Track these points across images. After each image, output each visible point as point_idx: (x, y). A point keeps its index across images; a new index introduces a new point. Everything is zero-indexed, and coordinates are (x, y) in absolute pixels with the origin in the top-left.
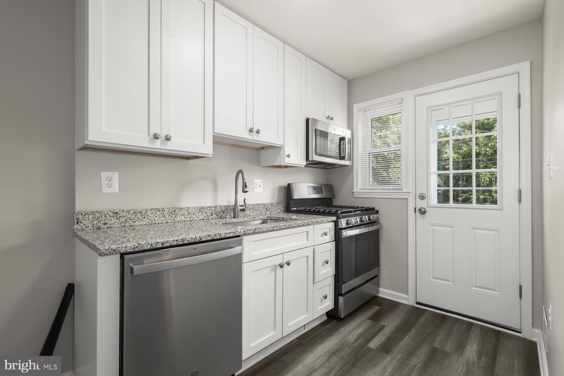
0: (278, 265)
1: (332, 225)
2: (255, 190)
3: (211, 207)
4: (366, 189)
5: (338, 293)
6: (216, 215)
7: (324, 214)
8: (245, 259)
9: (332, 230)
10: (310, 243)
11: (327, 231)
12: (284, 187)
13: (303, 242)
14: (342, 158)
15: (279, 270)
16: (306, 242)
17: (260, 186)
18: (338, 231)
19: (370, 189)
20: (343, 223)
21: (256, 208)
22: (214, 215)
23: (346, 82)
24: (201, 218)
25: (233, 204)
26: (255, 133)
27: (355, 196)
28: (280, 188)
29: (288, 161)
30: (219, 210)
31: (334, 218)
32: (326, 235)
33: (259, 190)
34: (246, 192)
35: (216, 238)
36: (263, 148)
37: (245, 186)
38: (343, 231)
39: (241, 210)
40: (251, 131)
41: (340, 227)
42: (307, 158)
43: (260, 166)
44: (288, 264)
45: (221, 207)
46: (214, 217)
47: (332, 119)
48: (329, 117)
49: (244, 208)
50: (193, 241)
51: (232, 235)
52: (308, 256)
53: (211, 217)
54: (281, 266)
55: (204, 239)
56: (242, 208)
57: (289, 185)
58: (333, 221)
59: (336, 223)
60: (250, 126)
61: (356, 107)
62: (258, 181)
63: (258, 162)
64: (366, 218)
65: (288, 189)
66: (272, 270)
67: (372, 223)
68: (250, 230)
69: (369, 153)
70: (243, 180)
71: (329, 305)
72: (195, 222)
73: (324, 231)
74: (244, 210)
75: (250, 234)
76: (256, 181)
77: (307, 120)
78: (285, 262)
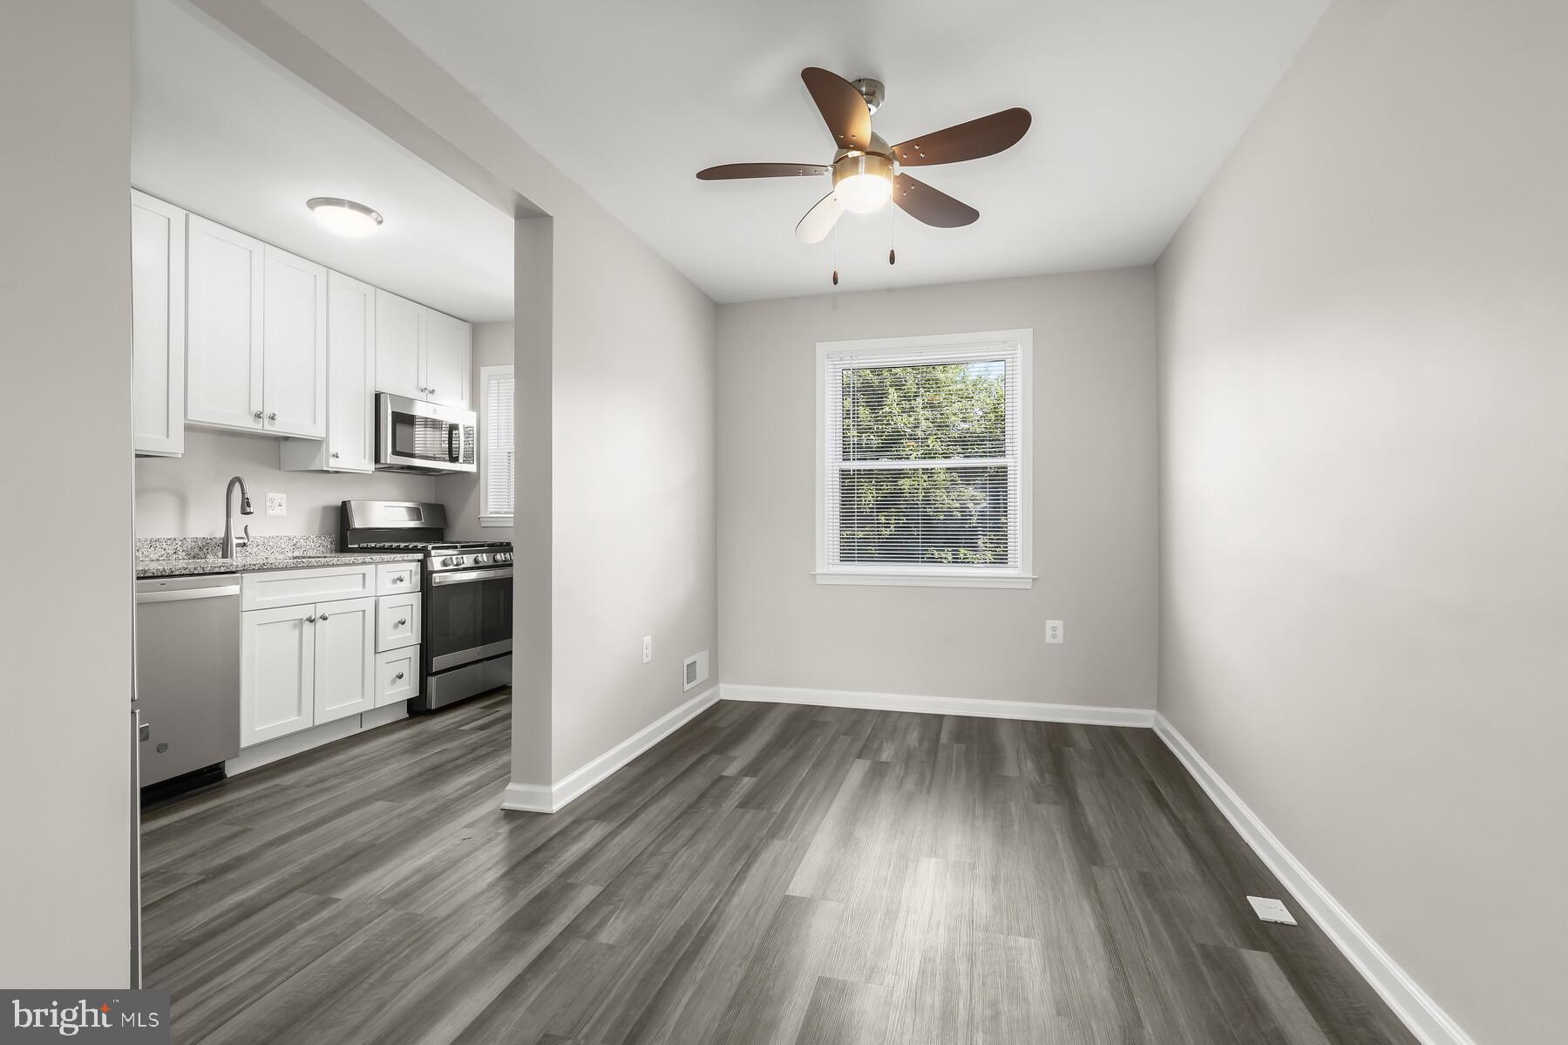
0: (305, 618)
1: (415, 567)
2: (270, 512)
3: (175, 539)
4: (499, 513)
5: (425, 671)
6: (184, 553)
7: (406, 550)
8: (245, 606)
9: (416, 574)
10: (370, 590)
11: (406, 576)
12: (336, 508)
13: (357, 589)
14: (454, 459)
15: (307, 627)
16: (361, 589)
17: (280, 505)
18: (426, 575)
19: (505, 513)
20: (436, 563)
21: (271, 544)
22: (180, 553)
23: (466, 326)
24: (153, 557)
25: (222, 534)
26: (266, 420)
27: (483, 525)
28: (326, 509)
29: (333, 464)
30: (189, 544)
31: (420, 556)
32: (401, 580)
33: (277, 511)
34: (250, 513)
35: (196, 572)
36: (286, 439)
37: (246, 503)
38: (434, 575)
39: (238, 545)
40: (258, 416)
41: (430, 569)
42: (377, 460)
43: (280, 469)
44: (325, 618)
45: (195, 540)
46: (180, 557)
47: (432, 392)
48: (426, 389)
49: (246, 541)
50: (160, 574)
51: (222, 570)
52: (364, 611)
53: (175, 556)
54: (311, 621)
55: (177, 573)
56: (241, 541)
57: (344, 503)
58: (419, 561)
59: (423, 564)
60: (257, 408)
61: (485, 372)
62: (280, 497)
63: (278, 464)
64: (484, 558)
65: (343, 512)
66: (295, 626)
67: (496, 565)
68: (255, 565)
69: (509, 453)
70: (243, 494)
71: (408, 689)
72: (141, 563)
73: (397, 575)
74: (244, 545)
75: (254, 571)
76: (271, 495)
77: (377, 397)
78: (318, 616)
